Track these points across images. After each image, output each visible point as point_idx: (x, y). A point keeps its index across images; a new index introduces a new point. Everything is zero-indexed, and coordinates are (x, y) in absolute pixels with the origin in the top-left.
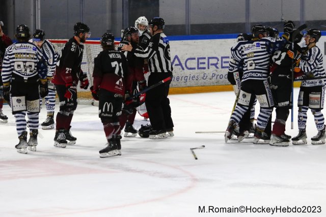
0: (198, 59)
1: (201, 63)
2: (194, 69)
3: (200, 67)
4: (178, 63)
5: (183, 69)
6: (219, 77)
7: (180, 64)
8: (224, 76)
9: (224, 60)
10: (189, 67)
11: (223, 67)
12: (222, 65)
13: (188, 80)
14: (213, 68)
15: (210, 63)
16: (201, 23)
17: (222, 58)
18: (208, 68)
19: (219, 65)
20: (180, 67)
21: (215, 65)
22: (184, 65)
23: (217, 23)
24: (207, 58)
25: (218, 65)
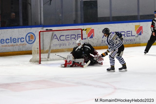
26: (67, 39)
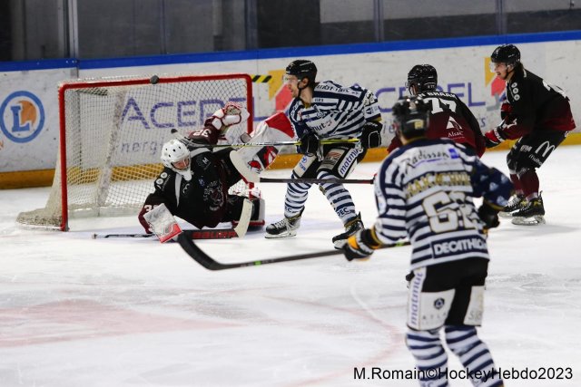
26: (184, 119)
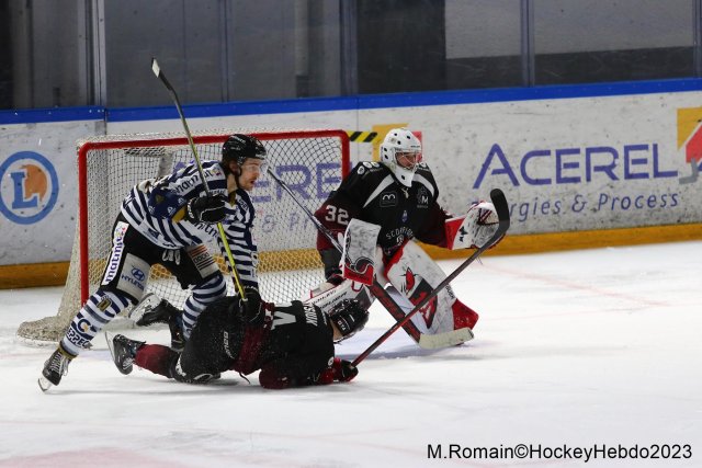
0: (559, 153)
1: (567, 166)
2: (548, 181)
3: (563, 176)
4: (500, 166)
5: (516, 183)
6: (618, 203)
7: (507, 169)
8: (633, 200)
9: (633, 155)
10: (534, 177)
11: (629, 176)
12: (627, 169)
13: (530, 215)
14: (601, 179)
15: (592, 165)
16: (565, 51)
17: (628, 149)
18: (588, 179)
19: (619, 171)
20: (506, 176)
21: (608, 169)
22: (517, 173)
23: (613, 48)
24: (583, 152)
25: (614, 171)
